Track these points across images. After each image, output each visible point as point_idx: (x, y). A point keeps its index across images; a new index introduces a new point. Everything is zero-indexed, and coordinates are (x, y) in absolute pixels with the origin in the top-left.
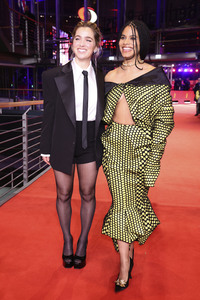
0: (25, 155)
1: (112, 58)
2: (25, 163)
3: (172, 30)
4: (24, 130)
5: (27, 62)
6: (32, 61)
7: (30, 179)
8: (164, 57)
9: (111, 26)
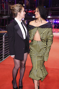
0: (3, 49)
1: (34, 17)
2: (3, 52)
3: (54, 8)
4: (4, 41)
5: (5, 17)
6: (6, 17)
7: (5, 58)
8: (51, 17)
9: (33, 6)
